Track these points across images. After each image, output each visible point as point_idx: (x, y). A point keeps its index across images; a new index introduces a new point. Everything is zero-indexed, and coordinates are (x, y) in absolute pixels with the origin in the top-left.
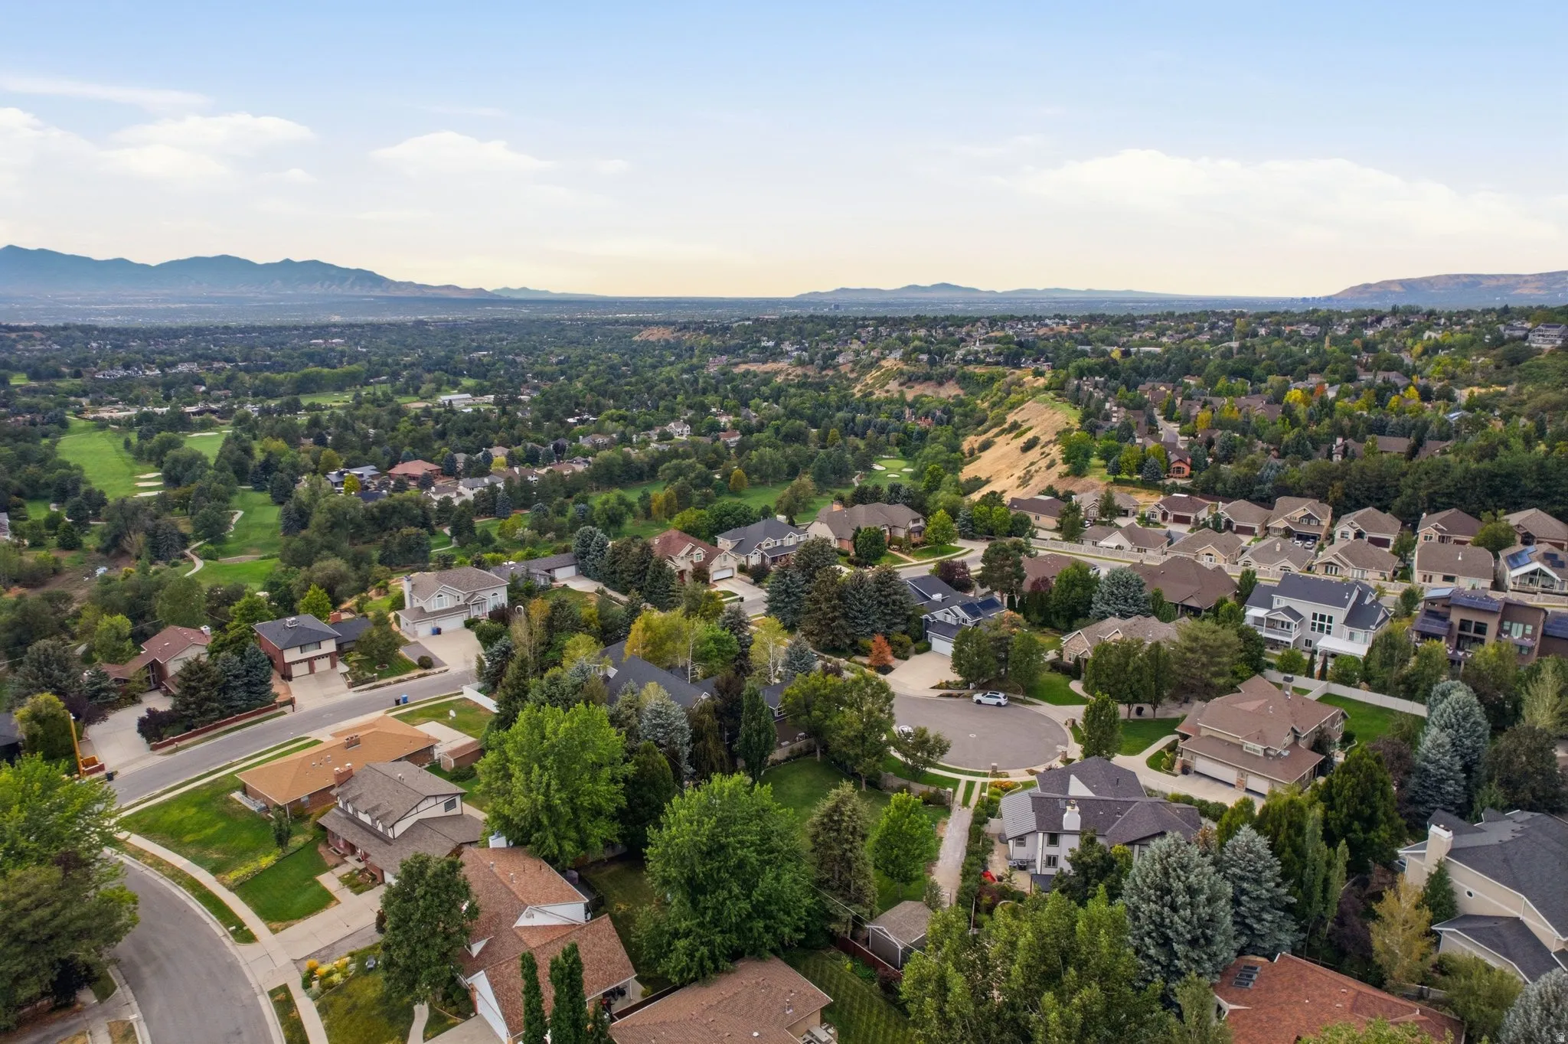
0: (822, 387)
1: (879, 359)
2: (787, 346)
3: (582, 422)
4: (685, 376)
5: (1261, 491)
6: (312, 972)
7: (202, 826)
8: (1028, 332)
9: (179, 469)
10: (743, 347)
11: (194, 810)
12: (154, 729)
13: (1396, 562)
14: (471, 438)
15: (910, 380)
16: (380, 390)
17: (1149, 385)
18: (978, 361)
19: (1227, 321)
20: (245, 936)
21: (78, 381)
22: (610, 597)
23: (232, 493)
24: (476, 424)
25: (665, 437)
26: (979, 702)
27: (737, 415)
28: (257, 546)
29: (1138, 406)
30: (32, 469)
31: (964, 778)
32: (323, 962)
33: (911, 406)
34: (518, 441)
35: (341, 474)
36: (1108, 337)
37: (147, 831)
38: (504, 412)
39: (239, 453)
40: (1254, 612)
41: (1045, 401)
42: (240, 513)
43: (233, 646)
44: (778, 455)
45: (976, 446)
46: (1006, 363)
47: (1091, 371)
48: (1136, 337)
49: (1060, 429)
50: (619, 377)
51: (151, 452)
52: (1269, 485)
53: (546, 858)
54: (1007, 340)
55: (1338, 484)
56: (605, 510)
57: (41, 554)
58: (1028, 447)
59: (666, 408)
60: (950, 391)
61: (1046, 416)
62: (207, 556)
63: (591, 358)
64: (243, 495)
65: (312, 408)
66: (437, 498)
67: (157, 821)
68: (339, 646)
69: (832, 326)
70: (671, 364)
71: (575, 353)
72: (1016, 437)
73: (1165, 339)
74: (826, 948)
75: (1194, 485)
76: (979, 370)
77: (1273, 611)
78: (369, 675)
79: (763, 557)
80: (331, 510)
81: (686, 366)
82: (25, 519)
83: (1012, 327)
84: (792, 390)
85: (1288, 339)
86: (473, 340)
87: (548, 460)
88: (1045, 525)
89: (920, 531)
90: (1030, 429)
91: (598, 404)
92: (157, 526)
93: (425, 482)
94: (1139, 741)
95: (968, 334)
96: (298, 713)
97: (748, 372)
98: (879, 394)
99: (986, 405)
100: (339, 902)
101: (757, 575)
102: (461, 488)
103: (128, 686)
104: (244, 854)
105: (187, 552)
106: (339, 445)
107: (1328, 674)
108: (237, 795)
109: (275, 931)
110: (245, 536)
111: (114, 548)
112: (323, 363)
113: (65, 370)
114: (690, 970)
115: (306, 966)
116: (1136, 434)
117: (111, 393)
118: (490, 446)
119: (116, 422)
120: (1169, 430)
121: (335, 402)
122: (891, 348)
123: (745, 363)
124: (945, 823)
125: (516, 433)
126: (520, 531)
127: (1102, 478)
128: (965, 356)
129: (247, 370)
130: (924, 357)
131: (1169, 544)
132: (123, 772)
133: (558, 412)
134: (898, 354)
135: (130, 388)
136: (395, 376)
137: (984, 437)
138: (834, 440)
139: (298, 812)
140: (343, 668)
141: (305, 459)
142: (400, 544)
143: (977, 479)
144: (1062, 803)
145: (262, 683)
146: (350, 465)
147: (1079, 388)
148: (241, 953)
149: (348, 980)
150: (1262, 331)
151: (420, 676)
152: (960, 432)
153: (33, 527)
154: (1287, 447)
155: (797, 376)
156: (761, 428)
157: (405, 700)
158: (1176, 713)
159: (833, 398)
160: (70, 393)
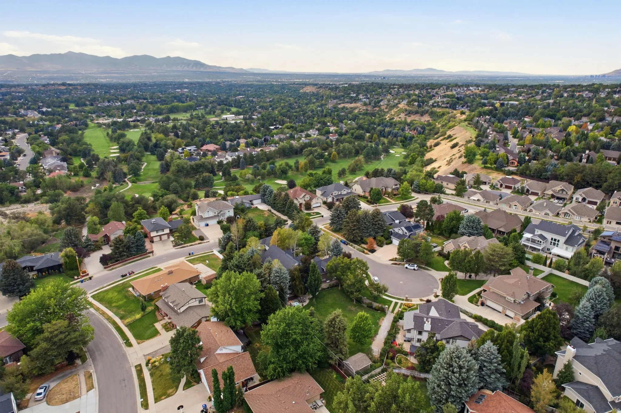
0: (373, 115)
1: (397, 104)
2: (361, 97)
3: (276, 128)
4: (319, 108)
5: (546, 175)
6: (149, 360)
7: (118, 300)
8: (462, 92)
9: (124, 146)
10: (343, 96)
11: (116, 294)
12: (105, 261)
13: (598, 213)
14: (232, 135)
15: (409, 113)
16: (200, 112)
17: (509, 121)
18: (438, 106)
19: (550, 89)
20: (129, 344)
21: (92, 107)
22: (273, 213)
23: (143, 156)
24: (235, 129)
25: (308, 136)
26: (407, 268)
27: (338, 127)
28: (151, 178)
29: (502, 131)
30: (75, 145)
31: (394, 301)
32: (153, 357)
33: (408, 125)
34: (250, 136)
35: (183, 149)
36: (496, 96)
37: (101, 301)
38: (246, 124)
39: (146, 140)
40: (527, 235)
41: (463, 126)
42: (146, 164)
43: (132, 232)
44: (351, 146)
45: (433, 144)
46: (450, 107)
47: (485, 113)
48: (508, 96)
49: (468, 140)
50: (293, 108)
51: (115, 138)
52: (549, 173)
53: (230, 327)
54: (453, 96)
55: (579, 175)
56: (280, 168)
57: (77, 178)
58: (453, 147)
59: (309, 123)
60: (426, 118)
61: (463, 133)
62: (133, 182)
63: (281, 99)
64: (147, 157)
65: (174, 120)
66: (218, 160)
67: (104, 297)
68: (171, 230)
69: (380, 88)
70: (314, 103)
71: (276, 97)
72: (449, 141)
73: (521, 98)
74: (328, 368)
75: (517, 170)
76: (438, 110)
77: (535, 235)
78: (181, 242)
79: (333, 198)
80: (177, 165)
81: (319, 104)
82: (72, 164)
83: (455, 90)
84: (361, 116)
85: (577, 99)
86: (237, 91)
87: (262, 144)
88: (450, 188)
89: (397, 189)
90: (456, 138)
91: (283, 121)
92: (116, 170)
93: (214, 153)
94: (467, 289)
95: (437, 93)
96: (155, 256)
97: (344, 107)
98: (396, 119)
99: (440, 126)
100: (160, 335)
101: (330, 206)
102: (227, 156)
103: (98, 244)
104: (131, 312)
105: (126, 179)
106: (183, 137)
107: (552, 265)
108: (131, 289)
109: (139, 343)
110: (147, 173)
111: (101, 178)
112: (180, 101)
113: (88, 103)
114: (274, 376)
115: (148, 357)
116: (497, 146)
117: (103, 113)
118: (239, 138)
119: (104, 124)
120: (513, 142)
121: (183, 118)
122: (403, 99)
123: (343, 103)
124: (383, 319)
125: (250, 133)
126: (247, 175)
127: (479, 165)
128: (433, 104)
129: (151, 103)
130: (416, 104)
131: (500, 199)
132: (95, 277)
133: (267, 124)
134: (405, 102)
135: (110, 110)
136: (206, 106)
137: (436, 141)
138: (375, 138)
139: (150, 298)
140: (172, 239)
141: (169, 142)
142: (202, 180)
143: (431, 159)
144: (425, 319)
145: (142, 245)
146: (187, 145)
147: (478, 121)
148: (127, 349)
149: (161, 364)
150: (566, 95)
151: (199, 243)
152: (428, 137)
153: (75, 168)
154: (562, 154)
155: (364, 110)
156: (346, 133)
157: (192, 253)
158: (485, 278)
159: (377, 121)
160: (89, 112)
